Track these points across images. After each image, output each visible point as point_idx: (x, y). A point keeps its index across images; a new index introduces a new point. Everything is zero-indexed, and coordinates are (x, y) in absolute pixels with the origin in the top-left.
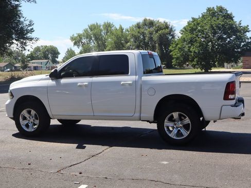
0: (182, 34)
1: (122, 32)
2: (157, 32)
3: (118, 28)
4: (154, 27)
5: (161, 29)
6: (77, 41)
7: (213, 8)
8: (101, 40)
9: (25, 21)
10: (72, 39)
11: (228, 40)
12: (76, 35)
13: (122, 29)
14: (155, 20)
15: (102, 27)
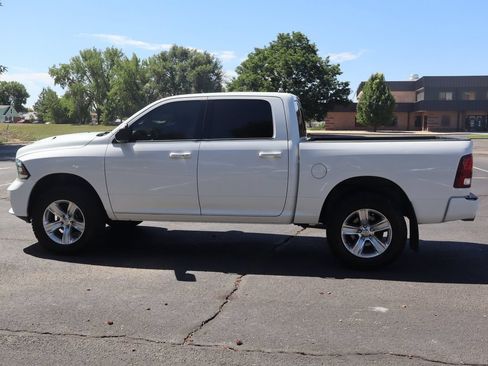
0: (239, 73)
1: (137, 65)
2: (193, 67)
3: (130, 58)
4: (189, 61)
5: (200, 64)
6: (61, 76)
7: (288, 34)
8: (102, 76)
10: (52, 72)
11: (310, 85)
12: (59, 67)
13: (136, 60)
14: (191, 49)
15: (103, 56)
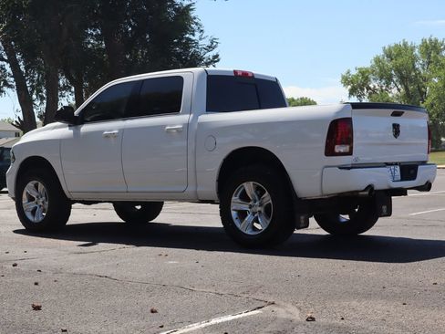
6: (357, 85)
9: (201, 39)
10: (346, 81)
12: (354, 72)
